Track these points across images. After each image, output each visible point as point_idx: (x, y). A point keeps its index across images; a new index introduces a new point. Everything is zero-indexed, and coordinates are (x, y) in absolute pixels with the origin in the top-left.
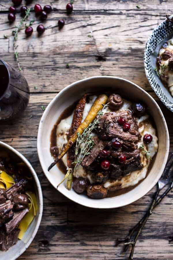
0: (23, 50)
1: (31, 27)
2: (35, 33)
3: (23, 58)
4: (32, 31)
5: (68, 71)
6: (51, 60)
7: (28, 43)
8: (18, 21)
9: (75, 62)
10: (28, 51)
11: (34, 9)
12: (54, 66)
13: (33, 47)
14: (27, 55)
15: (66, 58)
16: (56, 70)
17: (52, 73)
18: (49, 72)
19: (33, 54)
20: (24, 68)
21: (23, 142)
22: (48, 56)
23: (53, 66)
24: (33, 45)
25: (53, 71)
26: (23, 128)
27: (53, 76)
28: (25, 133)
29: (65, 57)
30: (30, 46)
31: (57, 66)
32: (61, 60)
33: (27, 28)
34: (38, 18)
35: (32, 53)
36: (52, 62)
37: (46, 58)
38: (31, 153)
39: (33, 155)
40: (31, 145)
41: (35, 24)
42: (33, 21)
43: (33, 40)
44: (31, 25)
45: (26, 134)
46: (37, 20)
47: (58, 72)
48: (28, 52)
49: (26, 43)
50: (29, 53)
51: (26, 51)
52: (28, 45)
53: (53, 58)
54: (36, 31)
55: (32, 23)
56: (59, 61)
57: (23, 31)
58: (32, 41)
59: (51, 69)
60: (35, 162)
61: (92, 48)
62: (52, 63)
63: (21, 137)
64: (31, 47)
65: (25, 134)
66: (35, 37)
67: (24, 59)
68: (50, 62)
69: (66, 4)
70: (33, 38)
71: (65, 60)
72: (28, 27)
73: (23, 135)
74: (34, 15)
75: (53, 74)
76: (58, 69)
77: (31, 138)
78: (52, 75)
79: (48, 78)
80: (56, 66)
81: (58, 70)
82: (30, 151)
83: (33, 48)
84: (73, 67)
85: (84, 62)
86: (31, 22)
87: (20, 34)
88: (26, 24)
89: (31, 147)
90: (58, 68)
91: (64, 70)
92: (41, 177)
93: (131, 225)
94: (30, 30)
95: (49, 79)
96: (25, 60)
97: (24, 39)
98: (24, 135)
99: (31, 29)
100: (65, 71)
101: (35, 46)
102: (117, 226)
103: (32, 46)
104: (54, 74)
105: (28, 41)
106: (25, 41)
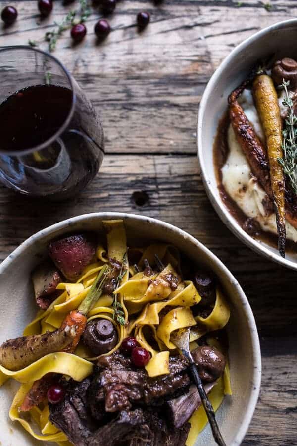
2: (90, 36)
4: (85, 32)
5: (156, 111)
6: (120, 89)
7: (77, 56)
8: (57, 14)
9: (170, 94)
10: (75, 70)
12: (126, 100)
13: (85, 63)
15: (152, 87)
16: (131, 110)
17: (122, 114)
18: (117, 113)
19: (84, 77)
22: (115, 81)
23: (123, 102)
24: (86, 60)
25: (123, 111)
27: (124, 120)
29: (150, 83)
30: (80, 61)
31: (134, 100)
32: (141, 89)
33: (74, 26)
34: (98, 9)
35: (83, 76)
36: (123, 92)
37: (111, 84)
41: (90, 21)
42: (88, 15)
43: (86, 50)
44: (82, 21)
46: (94, 14)
47: (134, 112)
48: (76, 72)
49: (71, 56)
50: (78, 74)
52: (75, 60)
53: (124, 85)
54: (91, 34)
55: (84, 18)
56: (137, 92)
57: (67, 34)
58: (84, 52)
59: (119, 107)
61: (203, 69)
62: (122, 96)
64: (80, 64)
66: (89, 44)
68: (119, 92)
70: (86, 46)
71: (148, 90)
72: (77, 25)
75: (124, 116)
76: (135, 108)
78: (122, 118)
79: (114, 124)
80: (129, 102)
81: (134, 110)
83: (85, 66)
84: (166, 105)
85: (188, 95)
86: (83, 16)
87: (61, 38)
88: (72, 21)
90: (134, 104)
91: (145, 109)
93: (285, 438)
94: (81, 30)
95: (115, 127)
97: (69, 48)
99: (83, 28)
100: (148, 111)
101: (89, 62)
102: (256, 439)
103: (83, 61)
104: (127, 118)
105: (76, 51)
106: (70, 52)
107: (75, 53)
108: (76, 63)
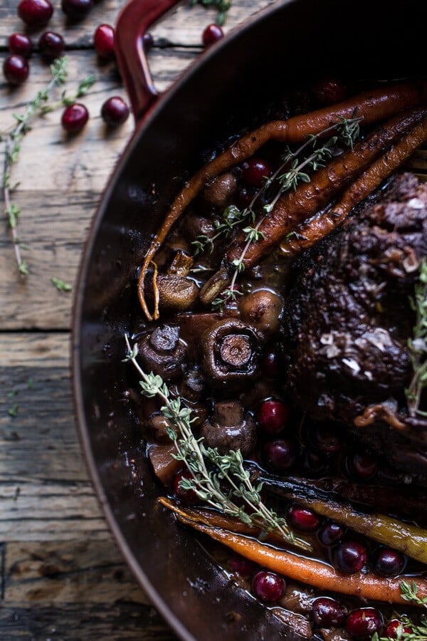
0: (55, 182)
1: (82, 106)
2: (95, 124)
3: (55, 211)
4: (86, 117)
7: (73, 159)
8: (38, 82)
10: (70, 185)
11: (91, 41)
13: (88, 172)
14: (70, 198)
19: (87, 197)
20: (58, 243)
21: (55, 498)
24: (89, 166)
26: (53, 452)
28: (60, 468)
30: (78, 167)
33: (69, 107)
34: (107, 71)
35: (84, 194)
38: (83, 538)
39: (88, 543)
40: (83, 508)
41: (95, 93)
42: (91, 84)
43: (89, 147)
44: (81, 95)
45: (65, 471)
46: (102, 80)
48: (73, 188)
49: (65, 159)
50: (76, 192)
51: (64, 188)
52: (71, 165)
54: (96, 118)
55: (84, 90)
57: (56, 117)
58: (86, 151)
60: (95, 567)
63: (46, 482)
64: (80, 174)
65: (60, 471)
66: (95, 137)
67: (58, 215)
69: (204, 27)
70: (89, 140)
72: (74, 104)
73: (52, 476)
74: (94, 62)
77: (80, 484)
82: (79, 531)
83: (89, 176)
86: (83, 85)
87: (43, 126)
88: (64, 94)
89: (80, 518)
92: (115, 617)
94: (78, 117)
96: (60, 218)
97: (59, 143)
98: (59, 477)
99: (82, 110)
101: (95, 169)
103: (85, 169)
105: (72, 150)
106: (61, 151)
107: (71, 153)
108: (73, 170)
